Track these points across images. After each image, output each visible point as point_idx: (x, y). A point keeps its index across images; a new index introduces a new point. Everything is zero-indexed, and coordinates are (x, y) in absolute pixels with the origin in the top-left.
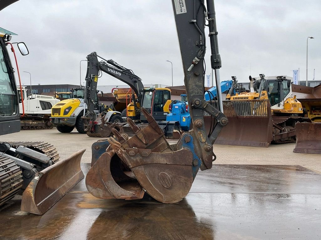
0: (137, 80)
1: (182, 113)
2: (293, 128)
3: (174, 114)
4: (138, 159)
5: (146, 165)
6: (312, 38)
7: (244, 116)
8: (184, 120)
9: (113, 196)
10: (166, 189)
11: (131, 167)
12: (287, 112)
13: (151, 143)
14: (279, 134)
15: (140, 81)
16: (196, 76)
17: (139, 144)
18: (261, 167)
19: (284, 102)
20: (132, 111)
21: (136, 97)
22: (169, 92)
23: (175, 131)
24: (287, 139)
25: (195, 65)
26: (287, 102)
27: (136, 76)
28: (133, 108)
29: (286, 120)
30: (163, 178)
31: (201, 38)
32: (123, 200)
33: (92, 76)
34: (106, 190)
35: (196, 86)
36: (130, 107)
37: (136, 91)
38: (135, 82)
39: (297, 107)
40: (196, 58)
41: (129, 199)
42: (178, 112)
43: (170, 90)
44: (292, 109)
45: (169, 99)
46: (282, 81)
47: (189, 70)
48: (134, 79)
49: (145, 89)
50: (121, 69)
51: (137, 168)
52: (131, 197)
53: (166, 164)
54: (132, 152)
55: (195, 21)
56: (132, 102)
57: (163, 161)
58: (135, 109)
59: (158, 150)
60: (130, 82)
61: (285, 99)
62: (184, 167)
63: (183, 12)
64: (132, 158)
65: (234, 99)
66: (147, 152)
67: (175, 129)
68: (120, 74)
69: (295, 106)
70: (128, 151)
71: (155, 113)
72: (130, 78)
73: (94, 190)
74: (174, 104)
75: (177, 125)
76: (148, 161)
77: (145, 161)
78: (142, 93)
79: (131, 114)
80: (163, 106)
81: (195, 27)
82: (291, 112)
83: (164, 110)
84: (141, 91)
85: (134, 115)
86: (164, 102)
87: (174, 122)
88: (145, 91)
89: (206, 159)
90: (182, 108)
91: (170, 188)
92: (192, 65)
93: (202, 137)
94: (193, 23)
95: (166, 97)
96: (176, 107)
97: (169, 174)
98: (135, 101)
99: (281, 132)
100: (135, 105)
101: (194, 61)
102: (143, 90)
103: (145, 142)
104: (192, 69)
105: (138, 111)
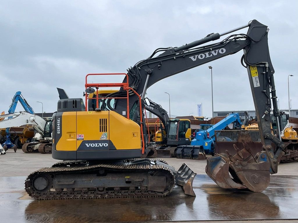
0: (165, 113)
1: (204, 139)
2: (292, 151)
3: (198, 140)
4: (240, 167)
5: (244, 170)
6: (292, 76)
7: (258, 142)
8: (206, 144)
9: (231, 186)
10: (256, 184)
11: (236, 171)
12: (287, 139)
13: (245, 158)
14: (285, 155)
15: (166, 113)
16: (266, 120)
17: (239, 158)
18: (287, 177)
19: (284, 131)
20: (160, 137)
21: (163, 126)
22: (189, 122)
23: (200, 153)
24: (289, 160)
25: (266, 115)
26: (287, 131)
27: (163, 109)
28: (160, 135)
29: (288, 145)
30: (254, 178)
31: (268, 100)
32: (236, 189)
33: (134, 111)
34: (226, 183)
35: (267, 126)
36: (158, 134)
37: (163, 121)
38: (163, 114)
39: (294, 134)
40: (266, 111)
41: (240, 188)
42: (201, 138)
43: (190, 121)
44: (291, 136)
45: (190, 128)
46: (282, 115)
47: (262, 118)
48: (163, 112)
49: (171, 120)
50: (153, 104)
51: (239, 172)
52: (241, 188)
53: (256, 170)
54: (236, 163)
55: (265, 91)
56: (159, 130)
57: (254, 168)
58: (162, 136)
59: (249, 162)
60: (159, 114)
61: (285, 129)
62: (265, 171)
63: (258, 86)
64: (237, 166)
65: (248, 129)
66: (245, 163)
67: (200, 152)
68: (153, 109)
69: (292, 134)
70: (234, 163)
71: (180, 139)
72: (159, 111)
73: (220, 183)
74: (197, 132)
75: (202, 148)
76: (246, 168)
77: (244, 168)
78: (168, 123)
79: (159, 140)
80: (185, 133)
81: (265, 94)
82: (290, 139)
83: (186, 136)
84: (167, 121)
85: (162, 141)
86: (185, 130)
87: (199, 146)
88: (170, 121)
89: (274, 168)
90: (205, 135)
91: (257, 184)
92: (264, 115)
93: (271, 155)
94: (264, 92)
95: (187, 126)
96: (199, 134)
97: (257, 176)
98: (162, 130)
99: (286, 154)
100: (162, 133)
101: (265, 112)
102: (169, 120)
103: (243, 158)
104: (264, 117)
105: (164, 137)
